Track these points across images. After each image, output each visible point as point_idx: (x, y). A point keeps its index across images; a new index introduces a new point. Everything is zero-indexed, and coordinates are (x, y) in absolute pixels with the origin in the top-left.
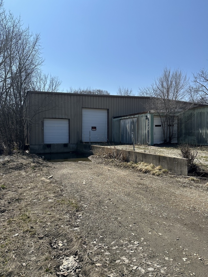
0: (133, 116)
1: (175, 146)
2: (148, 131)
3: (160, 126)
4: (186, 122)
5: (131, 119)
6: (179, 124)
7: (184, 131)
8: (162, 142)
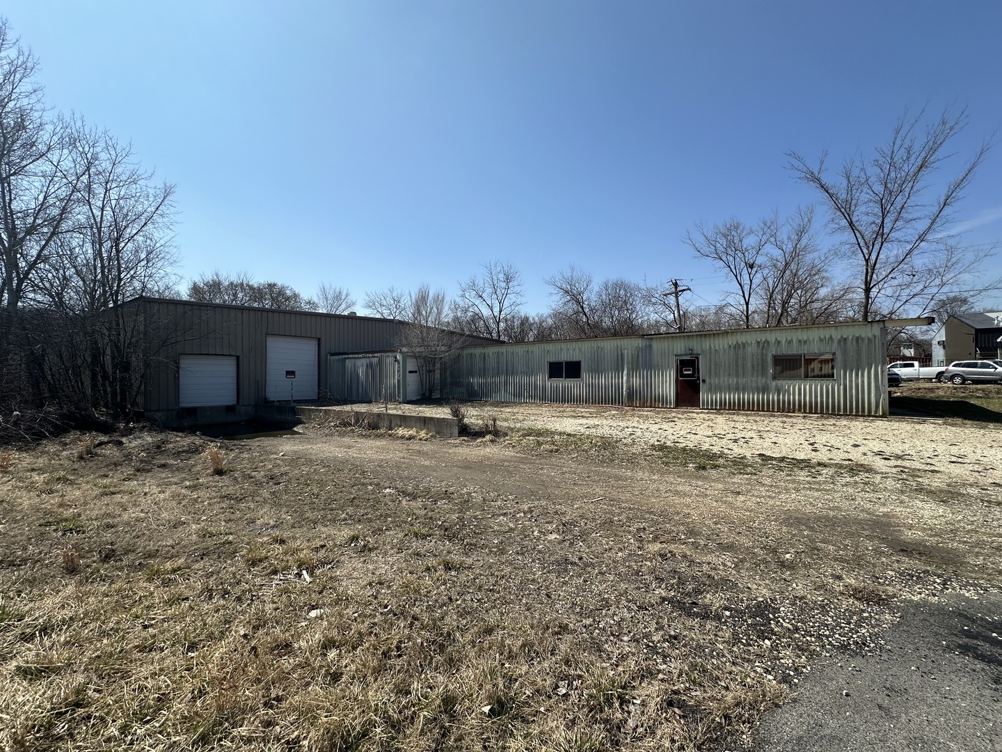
0: (370, 355)
1: (438, 402)
2: (398, 381)
3: (415, 372)
4: (451, 366)
5: (368, 360)
6: (443, 370)
7: (449, 380)
8: (419, 397)
